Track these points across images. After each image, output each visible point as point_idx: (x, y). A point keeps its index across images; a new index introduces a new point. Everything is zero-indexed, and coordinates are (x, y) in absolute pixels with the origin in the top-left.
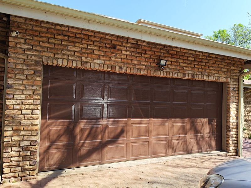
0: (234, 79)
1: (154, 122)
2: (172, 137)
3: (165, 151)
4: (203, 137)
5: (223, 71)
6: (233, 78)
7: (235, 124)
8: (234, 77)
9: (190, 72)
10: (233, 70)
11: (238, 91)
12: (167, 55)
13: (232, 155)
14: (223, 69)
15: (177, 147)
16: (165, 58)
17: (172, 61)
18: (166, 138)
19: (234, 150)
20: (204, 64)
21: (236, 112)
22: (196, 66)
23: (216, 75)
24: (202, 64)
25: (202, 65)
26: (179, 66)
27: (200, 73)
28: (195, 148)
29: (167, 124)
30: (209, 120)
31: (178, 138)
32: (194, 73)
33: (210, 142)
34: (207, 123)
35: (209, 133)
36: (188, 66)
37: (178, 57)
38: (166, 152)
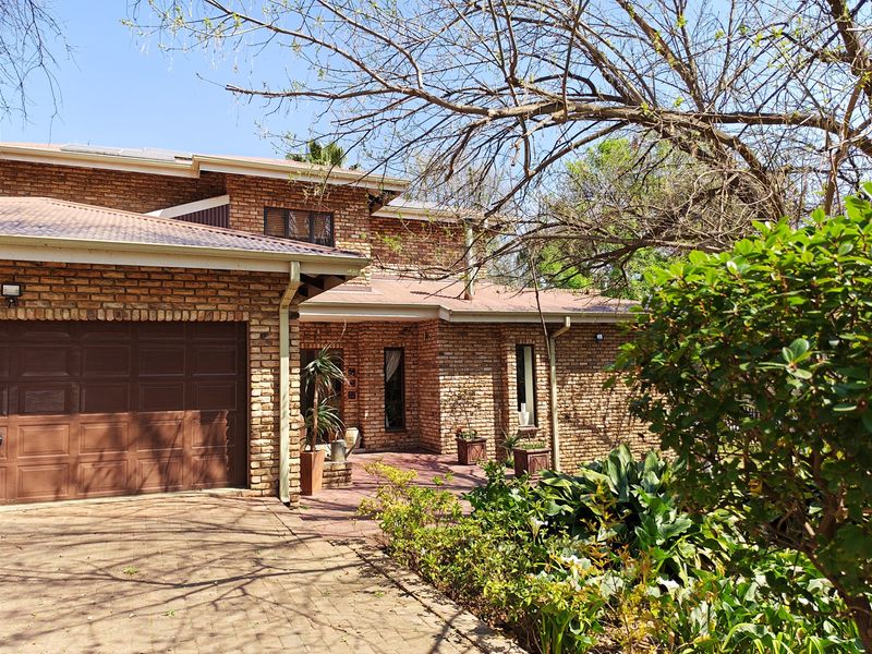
0: (262, 312)
1: (22, 423)
2: (78, 458)
3: (54, 489)
4: (181, 456)
5: (222, 298)
6: (260, 311)
7: (271, 419)
8: (263, 309)
9: (113, 305)
10: (258, 292)
11: (278, 340)
12: (35, 272)
13: (262, 496)
14: (221, 293)
15: (95, 481)
16: (30, 279)
17: (51, 285)
18: (60, 459)
19: (270, 482)
20: (158, 284)
21: (272, 391)
22: (129, 291)
23: (198, 307)
24: (150, 284)
25: (150, 288)
26: (76, 293)
27: (146, 306)
28: (154, 480)
29: (63, 428)
30: (201, 413)
31: (96, 459)
32: (125, 306)
33: (208, 466)
34: (198, 422)
35: (205, 444)
36: (104, 291)
37: (72, 274)
38: (58, 491)
